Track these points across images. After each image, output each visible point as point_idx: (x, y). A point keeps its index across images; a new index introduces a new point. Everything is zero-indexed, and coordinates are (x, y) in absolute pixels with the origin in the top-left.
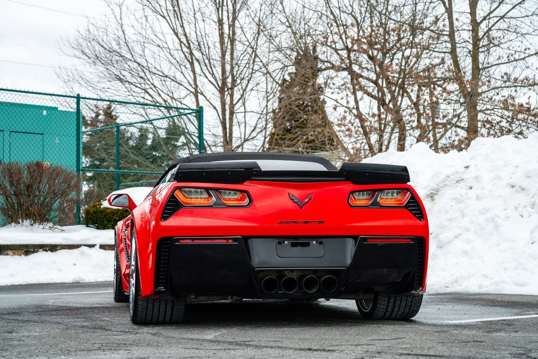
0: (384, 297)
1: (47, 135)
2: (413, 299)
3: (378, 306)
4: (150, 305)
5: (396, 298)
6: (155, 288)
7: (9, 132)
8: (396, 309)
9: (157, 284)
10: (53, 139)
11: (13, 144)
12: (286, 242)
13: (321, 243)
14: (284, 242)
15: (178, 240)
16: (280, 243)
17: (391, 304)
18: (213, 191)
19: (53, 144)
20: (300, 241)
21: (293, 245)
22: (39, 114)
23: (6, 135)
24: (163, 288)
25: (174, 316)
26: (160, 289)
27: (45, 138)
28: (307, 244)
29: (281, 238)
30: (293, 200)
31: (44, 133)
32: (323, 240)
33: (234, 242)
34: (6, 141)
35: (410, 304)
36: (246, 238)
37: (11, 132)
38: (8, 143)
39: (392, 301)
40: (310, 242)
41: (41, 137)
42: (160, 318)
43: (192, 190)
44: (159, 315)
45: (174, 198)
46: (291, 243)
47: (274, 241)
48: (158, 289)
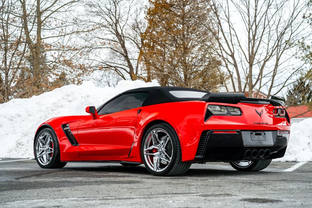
6: (195, 157)
9: (197, 154)
13: (265, 134)
14: (253, 133)
15: (212, 132)
18: (225, 107)
20: (258, 133)
24: (200, 156)
29: (252, 131)
30: (257, 112)
33: (237, 133)
40: (261, 133)
45: (208, 111)
46: (255, 133)
47: (249, 132)
48: (197, 157)
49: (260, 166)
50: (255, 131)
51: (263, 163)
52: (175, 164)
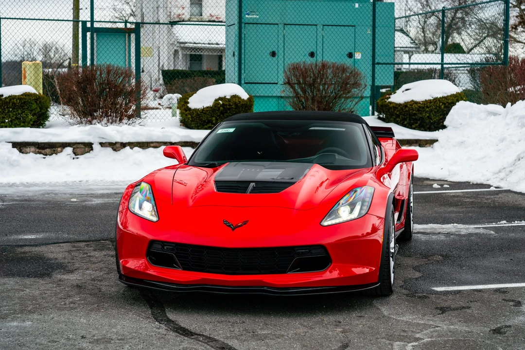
1: (359, 28)
7: (322, 27)
10: (365, 30)
11: (326, 37)
19: (365, 35)
22: (351, 8)
23: (320, 30)
27: (356, 30)
31: (356, 25)
34: (320, 35)
37: (324, 25)
38: (322, 37)
41: (352, 29)
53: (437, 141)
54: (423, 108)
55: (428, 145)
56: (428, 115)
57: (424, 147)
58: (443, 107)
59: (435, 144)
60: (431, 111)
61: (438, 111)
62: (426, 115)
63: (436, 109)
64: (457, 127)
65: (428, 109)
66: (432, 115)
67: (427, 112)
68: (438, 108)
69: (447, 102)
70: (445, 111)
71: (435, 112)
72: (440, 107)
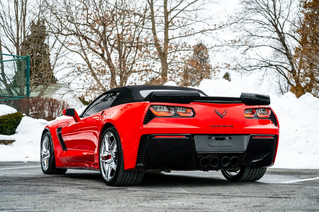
0: (248, 168)
2: (262, 170)
3: (244, 174)
4: (126, 175)
5: (254, 169)
6: (136, 165)
8: (253, 175)
9: (138, 162)
12: (213, 138)
13: (230, 138)
14: (212, 138)
15: (154, 136)
16: (210, 138)
17: (251, 173)
18: (173, 108)
20: (220, 137)
21: (217, 139)
24: (142, 164)
25: (137, 181)
26: (140, 165)
28: (224, 139)
29: (210, 135)
30: (217, 113)
32: (232, 136)
33: (186, 137)
35: (260, 173)
36: (193, 135)
39: (252, 171)
40: (225, 137)
42: (129, 182)
43: (158, 107)
44: (128, 180)
45: (149, 112)
46: (216, 138)
47: (207, 137)
48: (138, 165)
49: (249, 176)
50: (213, 135)
51: (253, 172)
52: (120, 173)
53: (15, 141)
54: (3, 120)
55: (9, 144)
56: (6, 125)
57: (7, 145)
58: (15, 119)
59: (14, 143)
60: (8, 122)
61: (12, 122)
62: (5, 125)
63: (11, 121)
64: (24, 133)
65: (6, 121)
66: (8, 125)
67: (5, 123)
68: (12, 120)
69: (17, 117)
70: (16, 122)
71: (10, 123)
72: (13, 120)
